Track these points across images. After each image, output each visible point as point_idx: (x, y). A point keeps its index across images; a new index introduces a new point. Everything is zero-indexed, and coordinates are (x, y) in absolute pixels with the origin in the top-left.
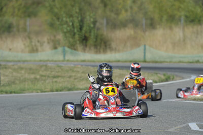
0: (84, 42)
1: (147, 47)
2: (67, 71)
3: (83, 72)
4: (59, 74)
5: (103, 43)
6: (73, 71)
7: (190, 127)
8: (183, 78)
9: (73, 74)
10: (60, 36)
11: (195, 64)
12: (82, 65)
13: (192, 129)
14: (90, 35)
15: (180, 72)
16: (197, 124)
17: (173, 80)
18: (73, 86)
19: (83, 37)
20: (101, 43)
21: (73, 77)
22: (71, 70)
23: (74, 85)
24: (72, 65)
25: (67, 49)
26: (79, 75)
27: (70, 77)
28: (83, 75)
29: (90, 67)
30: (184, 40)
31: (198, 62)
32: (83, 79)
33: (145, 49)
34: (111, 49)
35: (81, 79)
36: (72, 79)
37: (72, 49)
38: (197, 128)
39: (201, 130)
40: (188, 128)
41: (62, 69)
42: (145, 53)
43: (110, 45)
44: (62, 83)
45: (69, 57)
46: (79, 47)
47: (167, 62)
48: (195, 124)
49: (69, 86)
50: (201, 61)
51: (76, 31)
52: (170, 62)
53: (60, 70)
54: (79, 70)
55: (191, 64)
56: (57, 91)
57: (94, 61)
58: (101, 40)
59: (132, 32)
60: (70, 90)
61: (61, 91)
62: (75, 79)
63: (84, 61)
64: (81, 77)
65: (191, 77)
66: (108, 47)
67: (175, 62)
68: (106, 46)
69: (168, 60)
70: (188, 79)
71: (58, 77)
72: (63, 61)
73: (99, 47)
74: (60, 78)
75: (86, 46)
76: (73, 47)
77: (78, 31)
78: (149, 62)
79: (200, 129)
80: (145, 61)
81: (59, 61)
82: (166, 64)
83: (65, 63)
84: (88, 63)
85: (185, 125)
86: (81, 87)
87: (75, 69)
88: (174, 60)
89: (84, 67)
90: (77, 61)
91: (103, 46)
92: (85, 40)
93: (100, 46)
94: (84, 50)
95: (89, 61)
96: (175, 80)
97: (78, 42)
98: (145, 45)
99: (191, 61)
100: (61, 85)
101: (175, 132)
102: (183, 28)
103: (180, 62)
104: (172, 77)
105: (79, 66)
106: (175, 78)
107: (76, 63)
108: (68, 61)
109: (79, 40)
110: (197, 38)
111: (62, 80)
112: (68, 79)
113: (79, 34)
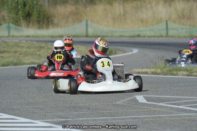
0: (28, 17)
1: (89, 22)
2: (12, 46)
3: (28, 47)
4: (5, 49)
5: (45, 19)
6: (18, 47)
7: (137, 100)
8: (125, 52)
9: (19, 49)
10: (5, 13)
11: (137, 38)
12: (27, 41)
13: (140, 101)
14: (33, 11)
15: (123, 46)
16: (144, 97)
17: (115, 53)
18: (18, 61)
19: (27, 13)
20: (44, 19)
21: (19, 53)
22: (16, 45)
23: (20, 59)
24: (17, 41)
25: (11, 25)
26: (24, 50)
27: (16, 52)
28: (28, 50)
29: (34, 42)
30: (124, 15)
31: (139, 36)
32: (28, 54)
33: (87, 25)
34: (54, 25)
35: (26, 54)
36: (17, 54)
37: (16, 25)
38: (144, 101)
39: (148, 103)
40: (136, 101)
41: (7, 45)
42: (87, 28)
43: (52, 21)
44: (8, 58)
45: (13, 33)
46: (23, 23)
47: (108, 37)
48: (142, 96)
49: (15, 61)
50: (142, 35)
51: (20, 7)
52: (112, 36)
53: (6, 46)
54: (24, 45)
55: (133, 38)
56: (3, 66)
57: (38, 37)
58: (44, 16)
59: (73, 8)
60: (16, 64)
61: (7, 66)
62: (21, 54)
63: (28, 36)
64: (26, 52)
65: (133, 51)
66: (50, 22)
67: (116, 37)
68: (48, 22)
69: (109, 35)
70: (130, 53)
71: (4, 52)
72: (9, 36)
73: (41, 23)
74: (6, 53)
75: (29, 22)
76: (17, 23)
77: (22, 8)
78: (91, 37)
79: (147, 101)
80: (87, 36)
81: (4, 37)
82: (108, 38)
83: (10, 38)
84: (33, 39)
85: (132, 97)
86: (26, 62)
87: (20, 45)
88: (115, 35)
89: (29, 42)
90: (22, 36)
91: (46, 22)
92: (28, 16)
93: (43, 22)
94: (28, 26)
95: (33, 37)
96: (118, 54)
97: (21, 18)
98: (87, 20)
99: (132, 35)
100: (7, 60)
101: (123, 105)
102: (123, 4)
103: (121, 36)
104: (114, 51)
105: (24, 42)
106: (117, 52)
107: (21, 38)
108: (13, 36)
109: (22, 16)
110: (136, 12)
111: (8, 55)
112: (14, 54)
113: (22, 11)
